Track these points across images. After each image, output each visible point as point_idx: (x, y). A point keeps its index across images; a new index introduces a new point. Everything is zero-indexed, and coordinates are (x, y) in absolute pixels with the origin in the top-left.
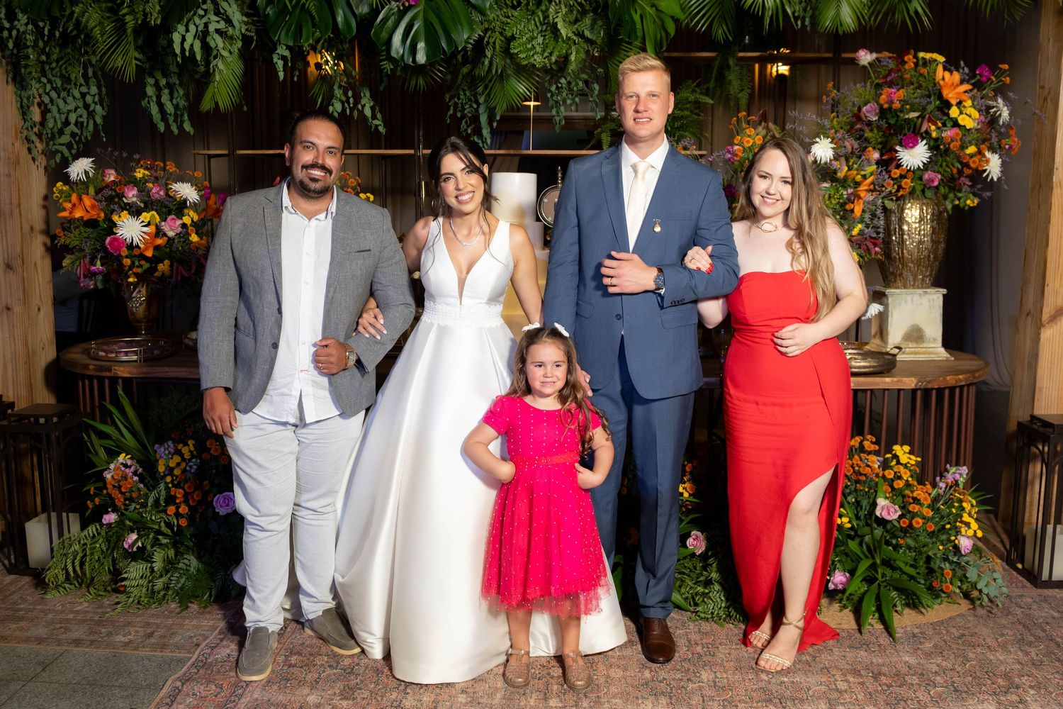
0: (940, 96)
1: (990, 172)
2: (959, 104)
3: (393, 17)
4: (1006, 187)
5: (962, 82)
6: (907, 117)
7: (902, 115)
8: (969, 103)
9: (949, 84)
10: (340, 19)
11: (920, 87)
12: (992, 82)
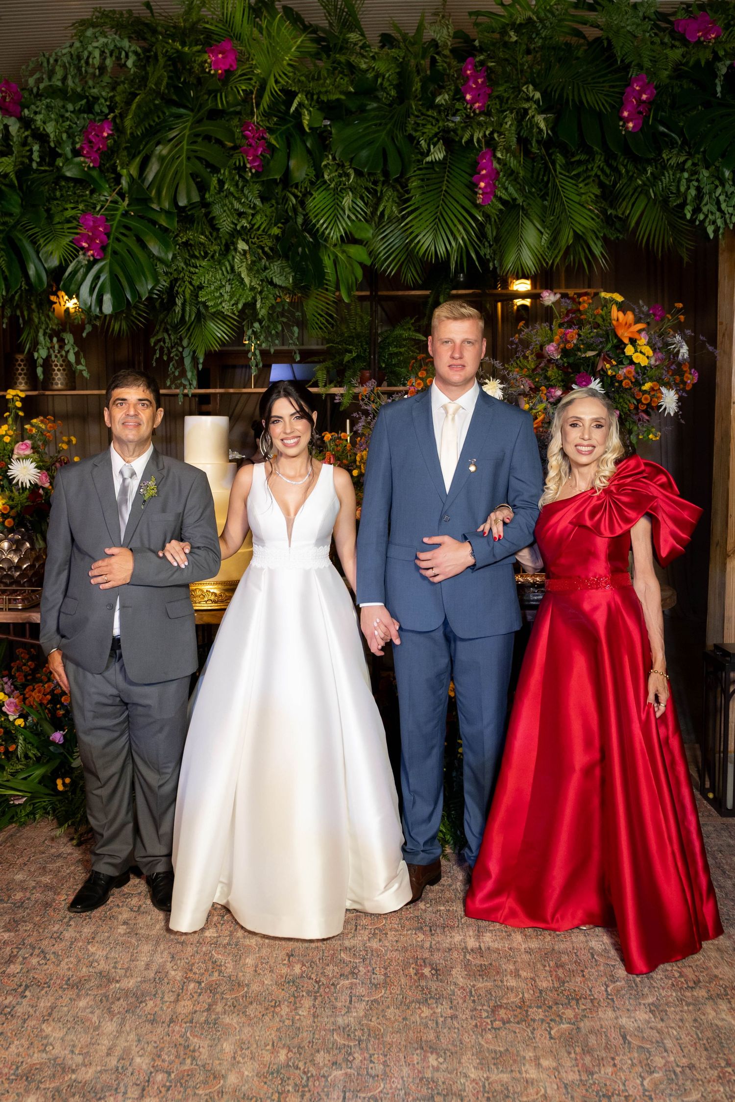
0: (616, 336)
1: (665, 409)
2: (633, 342)
3: (81, 270)
4: (683, 422)
5: (637, 321)
6: (583, 356)
7: (579, 354)
8: (643, 340)
9: (624, 323)
10: (32, 272)
11: (597, 326)
12: (669, 320)
